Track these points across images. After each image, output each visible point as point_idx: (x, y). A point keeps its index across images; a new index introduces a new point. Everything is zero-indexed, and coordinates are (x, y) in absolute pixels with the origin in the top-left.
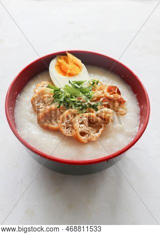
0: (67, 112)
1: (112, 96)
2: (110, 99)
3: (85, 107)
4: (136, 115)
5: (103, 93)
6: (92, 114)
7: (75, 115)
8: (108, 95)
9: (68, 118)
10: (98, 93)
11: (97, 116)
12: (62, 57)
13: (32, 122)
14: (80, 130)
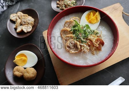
0: (71, 35)
1: (95, 43)
5: (93, 39)
6: (78, 43)
11: (81, 46)
14: (68, 45)
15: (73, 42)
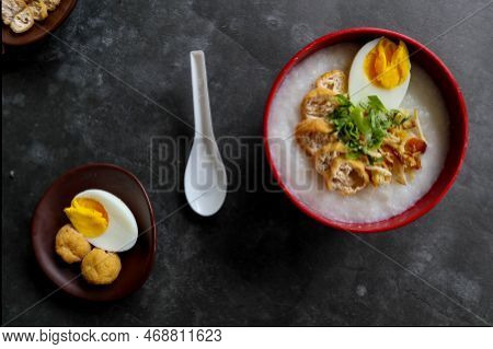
1: (406, 156)
2: (398, 158)
3: (361, 151)
4: (418, 192)
5: (399, 144)
6: (361, 166)
7: (342, 155)
8: (402, 150)
9: (331, 153)
10: (392, 139)
11: (369, 173)
12: (389, 43)
13: (290, 123)
14: (336, 176)
15: (347, 166)
